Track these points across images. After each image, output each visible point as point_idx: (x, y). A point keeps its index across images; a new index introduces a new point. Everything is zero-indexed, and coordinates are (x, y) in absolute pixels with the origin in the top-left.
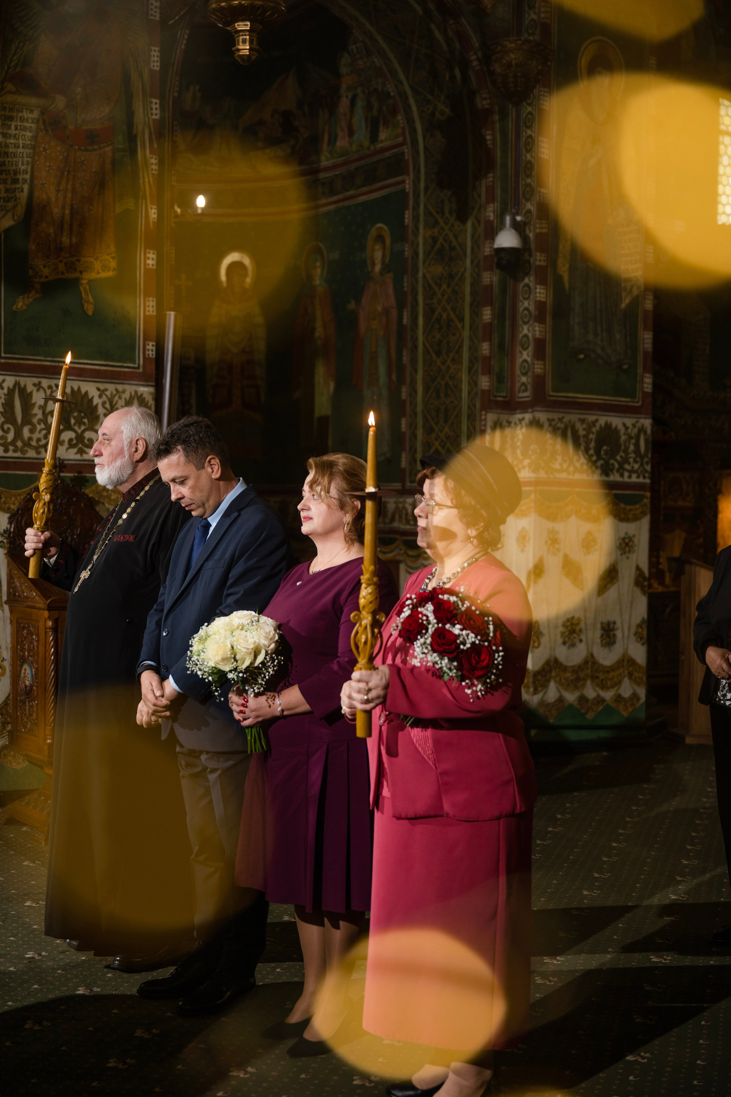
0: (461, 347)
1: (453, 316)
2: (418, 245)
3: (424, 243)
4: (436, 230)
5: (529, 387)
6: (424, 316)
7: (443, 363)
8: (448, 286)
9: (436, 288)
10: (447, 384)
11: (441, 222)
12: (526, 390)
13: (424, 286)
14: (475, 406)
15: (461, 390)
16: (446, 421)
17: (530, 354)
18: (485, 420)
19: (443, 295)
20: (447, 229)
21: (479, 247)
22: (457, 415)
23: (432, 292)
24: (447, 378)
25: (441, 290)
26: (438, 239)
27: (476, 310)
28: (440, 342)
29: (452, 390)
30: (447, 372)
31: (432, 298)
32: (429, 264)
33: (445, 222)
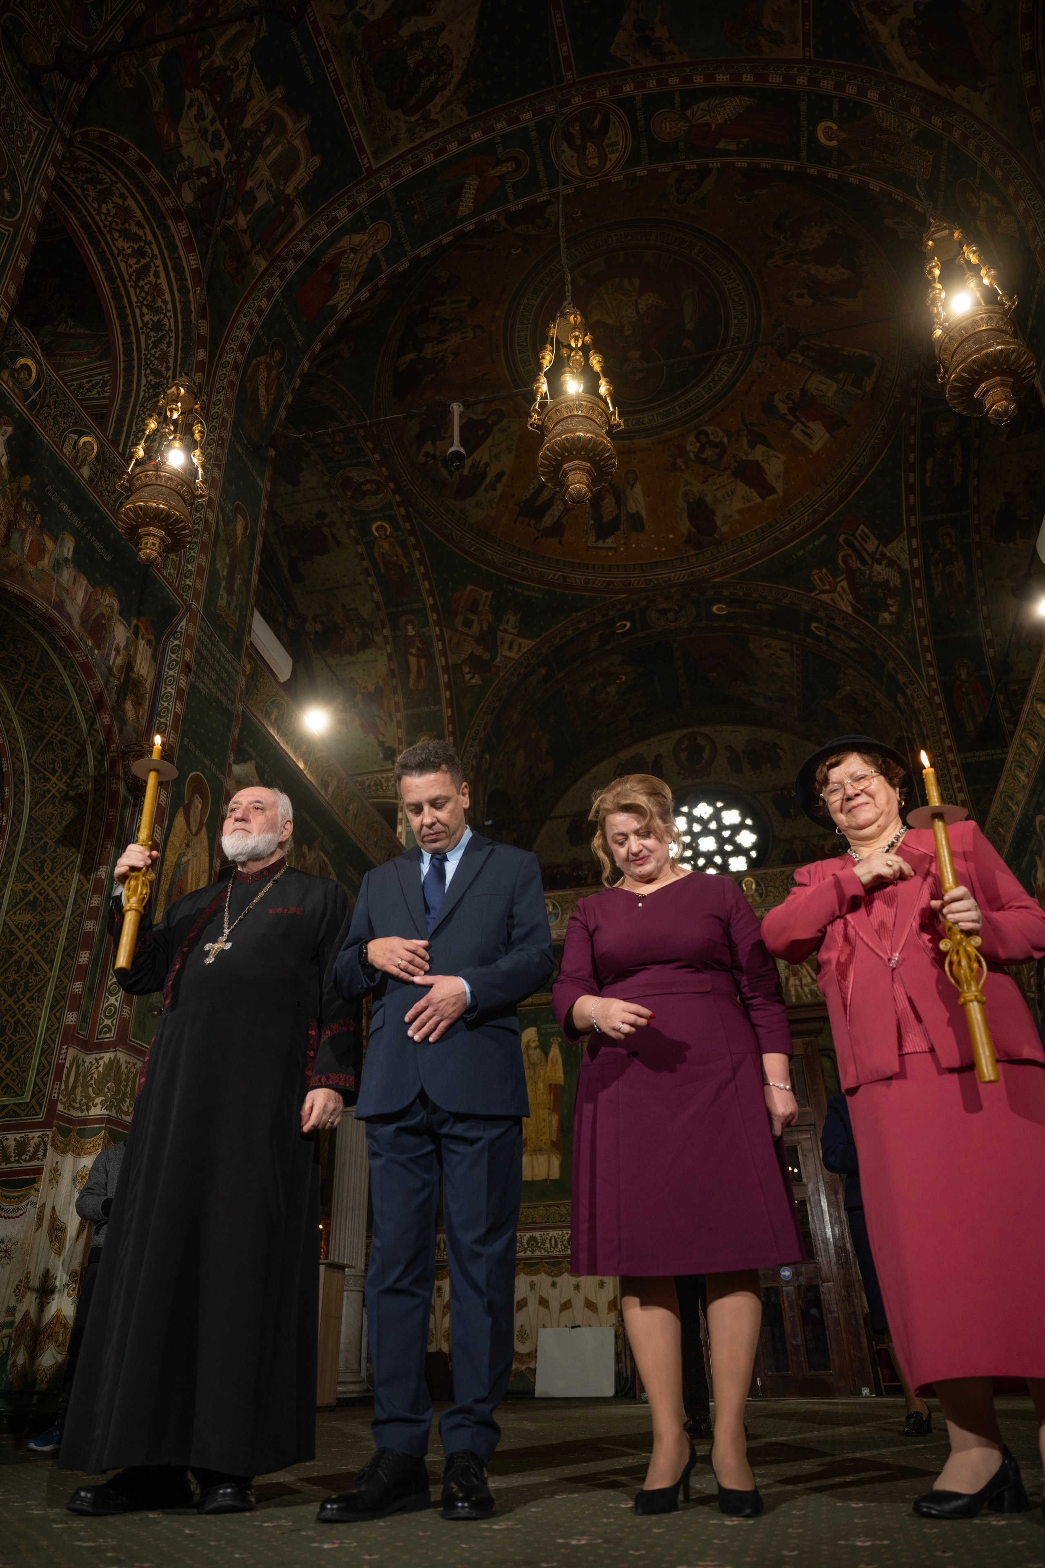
1: (38, 958)
3: (11, 896)
4: (30, 886)
5: (113, 1028)
7: (16, 1003)
8: (37, 933)
9: (20, 935)
10: (18, 1021)
11: (38, 879)
12: (110, 1031)
14: (54, 1042)
15: (38, 1027)
16: (9, 1058)
17: (119, 999)
18: (66, 1053)
19: (28, 940)
20: (44, 884)
21: (84, 900)
22: (27, 1050)
23: (13, 937)
24: (19, 1016)
25: (26, 937)
26: (31, 892)
27: (71, 953)
28: (16, 982)
29: (24, 1027)
30: (20, 1010)
31: (13, 943)
32: (15, 913)
33: (43, 879)
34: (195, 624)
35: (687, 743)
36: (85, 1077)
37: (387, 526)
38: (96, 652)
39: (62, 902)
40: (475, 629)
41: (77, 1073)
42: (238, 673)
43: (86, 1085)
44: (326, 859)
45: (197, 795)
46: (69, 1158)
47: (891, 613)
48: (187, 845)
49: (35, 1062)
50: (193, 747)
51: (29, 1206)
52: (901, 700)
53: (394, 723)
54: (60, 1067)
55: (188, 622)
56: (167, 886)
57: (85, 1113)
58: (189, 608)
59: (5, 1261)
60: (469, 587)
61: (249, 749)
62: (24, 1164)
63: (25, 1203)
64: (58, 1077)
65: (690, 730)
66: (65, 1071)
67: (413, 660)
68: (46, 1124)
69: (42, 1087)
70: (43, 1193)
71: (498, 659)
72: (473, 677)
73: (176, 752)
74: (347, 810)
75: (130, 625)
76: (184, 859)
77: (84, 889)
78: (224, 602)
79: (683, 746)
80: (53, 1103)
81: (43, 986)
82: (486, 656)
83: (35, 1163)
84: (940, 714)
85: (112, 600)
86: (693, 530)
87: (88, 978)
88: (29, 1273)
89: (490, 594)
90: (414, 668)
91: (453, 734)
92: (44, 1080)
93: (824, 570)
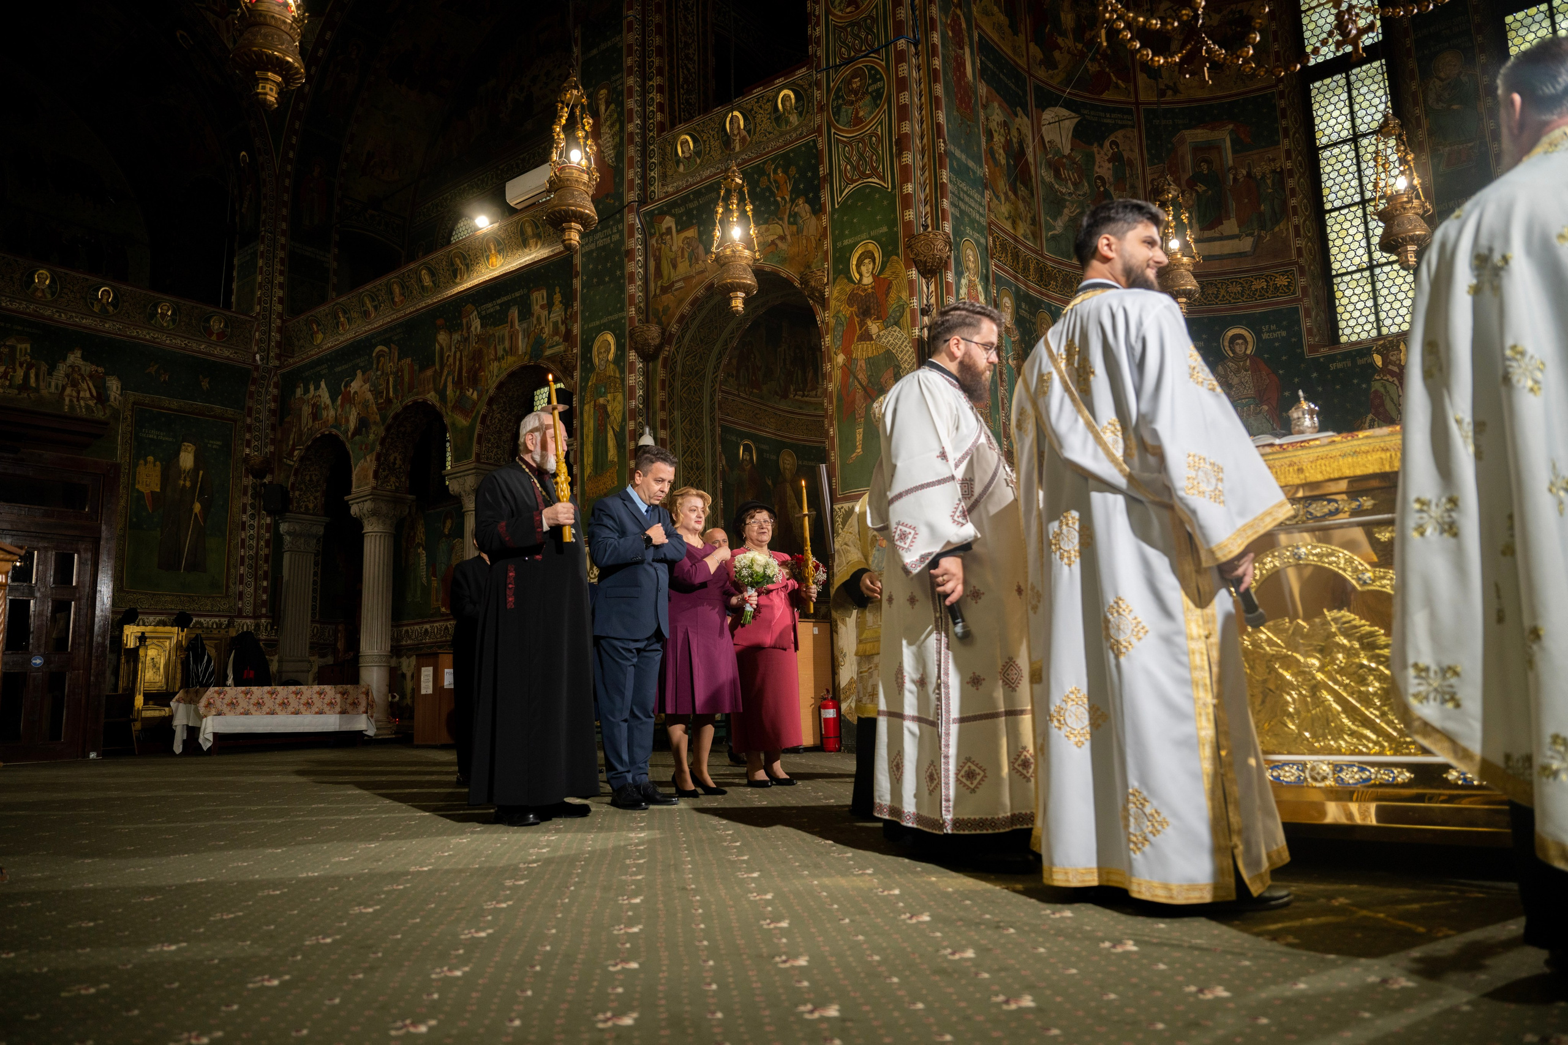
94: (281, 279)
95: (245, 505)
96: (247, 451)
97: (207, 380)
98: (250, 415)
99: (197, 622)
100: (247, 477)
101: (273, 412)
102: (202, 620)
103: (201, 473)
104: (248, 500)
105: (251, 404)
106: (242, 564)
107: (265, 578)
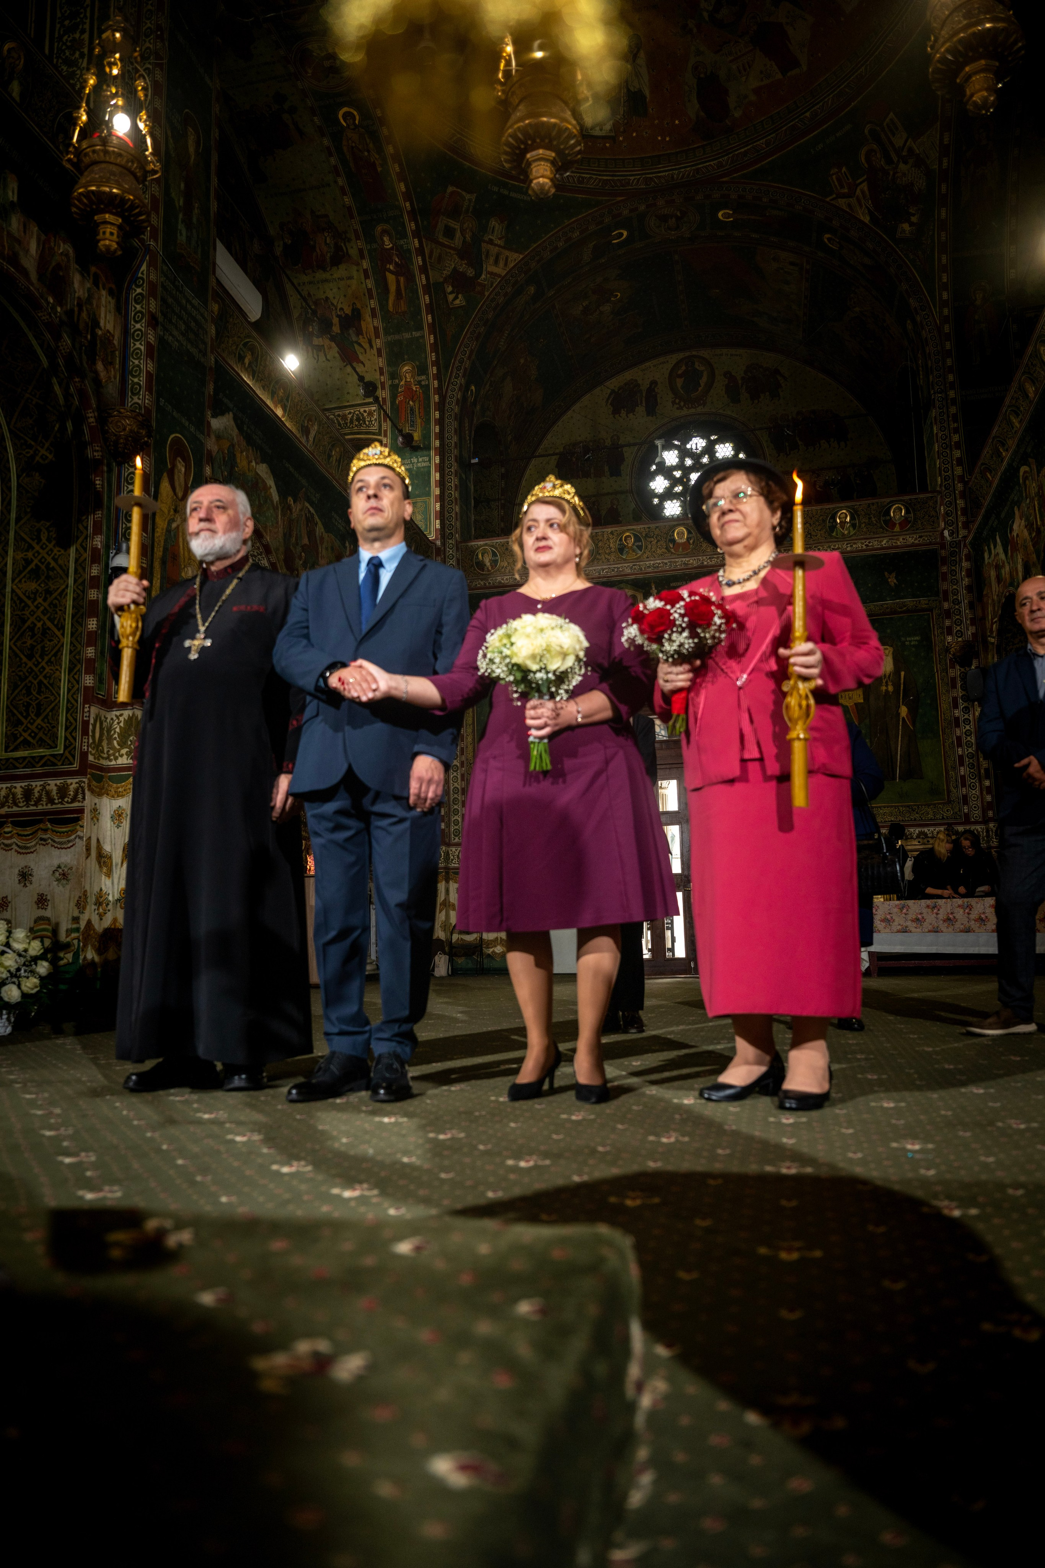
0: (60, 651)
1: (49, 624)
2: (6, 564)
3: (13, 564)
4: (30, 555)
6: (11, 625)
7: (36, 666)
8: (45, 600)
9: (29, 602)
10: (40, 683)
11: (37, 548)
13: (12, 599)
14: (77, 701)
15: (59, 688)
16: (38, 715)
18: (89, 711)
19: (37, 607)
20: (43, 553)
21: (84, 569)
22: (53, 708)
23: (23, 604)
24: (41, 677)
25: (36, 603)
26: (32, 561)
27: (80, 620)
28: (32, 647)
29: (47, 688)
30: (41, 673)
31: (23, 610)
32: (20, 581)
33: (42, 548)
34: (156, 269)
35: (684, 368)
36: (109, 731)
37: (355, 113)
38: (59, 309)
39: (63, 571)
40: (458, 241)
41: (101, 729)
42: (206, 320)
43: (110, 739)
44: (311, 509)
45: (179, 459)
46: (105, 800)
47: (912, 224)
48: (176, 511)
49: (62, 718)
50: (169, 408)
51: (77, 840)
52: (910, 327)
53: (375, 351)
54: (86, 724)
55: (148, 267)
56: (161, 554)
57: (113, 763)
58: (148, 249)
59: (65, 882)
60: (450, 189)
61: (226, 400)
62: (67, 805)
63: (73, 837)
64: (85, 732)
65: (687, 354)
66: (91, 727)
67: (391, 278)
68: (81, 772)
69: (72, 741)
70: (86, 828)
71: (483, 276)
72: (456, 298)
73: (154, 414)
74: (330, 456)
75: (89, 275)
76: (174, 525)
77: (82, 559)
78: (184, 238)
79: (680, 372)
80: (84, 755)
81: (59, 650)
82: (471, 272)
83: (76, 804)
84: (948, 346)
85: (66, 246)
86: (702, 114)
87: (99, 643)
88: (86, 891)
89: (473, 197)
90: (393, 288)
91: (436, 363)
92: (74, 734)
93: (844, 169)
94: (956, 438)
95: (955, 700)
96: (949, 639)
97: (894, 575)
98: (946, 599)
99: (921, 833)
100: (953, 667)
101: (969, 588)
102: (926, 830)
103: (903, 673)
104: (959, 692)
105: (945, 587)
106: (962, 764)
107: (987, 777)
